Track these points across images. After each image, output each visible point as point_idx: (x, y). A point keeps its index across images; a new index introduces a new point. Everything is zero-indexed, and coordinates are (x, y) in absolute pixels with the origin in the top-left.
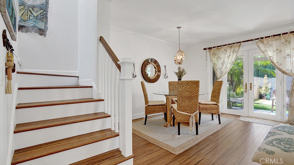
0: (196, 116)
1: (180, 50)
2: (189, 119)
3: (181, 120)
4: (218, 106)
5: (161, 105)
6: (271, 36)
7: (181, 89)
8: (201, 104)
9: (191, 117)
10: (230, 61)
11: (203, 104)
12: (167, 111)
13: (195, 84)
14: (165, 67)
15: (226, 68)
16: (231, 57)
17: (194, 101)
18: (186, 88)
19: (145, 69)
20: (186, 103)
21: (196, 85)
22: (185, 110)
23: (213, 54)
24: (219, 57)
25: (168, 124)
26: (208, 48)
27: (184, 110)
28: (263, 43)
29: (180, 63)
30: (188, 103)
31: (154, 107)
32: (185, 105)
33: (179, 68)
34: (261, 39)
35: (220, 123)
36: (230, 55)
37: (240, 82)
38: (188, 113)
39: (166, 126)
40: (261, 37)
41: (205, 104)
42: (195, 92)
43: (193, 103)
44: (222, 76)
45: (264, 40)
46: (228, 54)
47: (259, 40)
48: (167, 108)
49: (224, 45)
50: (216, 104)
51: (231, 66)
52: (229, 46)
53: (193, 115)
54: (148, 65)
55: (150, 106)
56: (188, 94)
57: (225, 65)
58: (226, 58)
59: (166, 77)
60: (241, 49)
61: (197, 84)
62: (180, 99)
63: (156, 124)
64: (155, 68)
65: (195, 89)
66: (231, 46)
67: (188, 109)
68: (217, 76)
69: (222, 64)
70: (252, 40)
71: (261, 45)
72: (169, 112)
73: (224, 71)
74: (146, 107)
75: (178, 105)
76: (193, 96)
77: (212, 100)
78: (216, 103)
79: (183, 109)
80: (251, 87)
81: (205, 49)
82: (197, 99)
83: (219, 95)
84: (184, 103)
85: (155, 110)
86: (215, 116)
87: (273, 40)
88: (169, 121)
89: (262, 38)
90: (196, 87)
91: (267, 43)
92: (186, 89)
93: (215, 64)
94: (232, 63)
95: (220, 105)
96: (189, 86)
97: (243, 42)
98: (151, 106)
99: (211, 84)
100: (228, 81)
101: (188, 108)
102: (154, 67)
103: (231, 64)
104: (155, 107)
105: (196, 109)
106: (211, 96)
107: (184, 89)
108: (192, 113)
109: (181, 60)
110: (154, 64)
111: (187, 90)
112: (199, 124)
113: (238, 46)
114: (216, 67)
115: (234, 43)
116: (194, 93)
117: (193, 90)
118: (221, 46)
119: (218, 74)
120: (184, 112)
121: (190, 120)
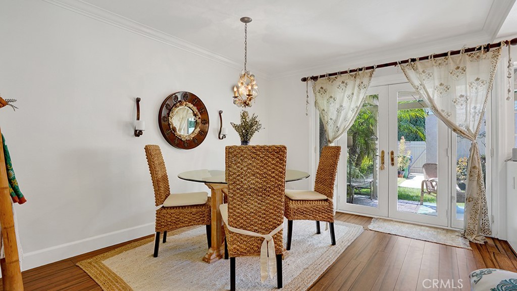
0: (277, 238)
1: (246, 74)
2: (259, 248)
3: (238, 250)
4: (331, 204)
5: (196, 206)
6: (431, 58)
7: (238, 167)
8: (292, 200)
9: (265, 242)
10: (353, 106)
11: (298, 200)
12: (210, 219)
13: (274, 155)
14: (220, 114)
15: (345, 119)
16: (355, 97)
17: (271, 201)
18: (249, 166)
19: (169, 116)
20: (252, 204)
21: (278, 157)
22: (249, 223)
23: (321, 90)
24: (331, 97)
25: (211, 254)
26: (311, 78)
27: (245, 223)
28: (415, 69)
29: (245, 103)
30: (255, 206)
31: (177, 210)
32: (248, 210)
33: (244, 116)
34: (412, 63)
35: (334, 243)
36: (353, 94)
37: (368, 149)
38: (255, 231)
39: (207, 260)
40: (412, 58)
41: (303, 201)
42: (274, 177)
43: (271, 205)
44: (338, 136)
45: (418, 63)
46: (348, 92)
47: (407, 64)
48: (210, 213)
49: (342, 73)
50: (326, 200)
51: (354, 116)
52: (351, 73)
53: (269, 237)
54: (176, 107)
55: (168, 208)
56: (257, 182)
57: (343, 113)
58: (346, 98)
59: (221, 136)
60: (374, 82)
61: (281, 155)
62: (234, 195)
63: (186, 252)
64: (195, 115)
65: (274, 168)
66: (356, 74)
67: (256, 222)
68: (328, 136)
69: (339, 111)
70: (395, 64)
71: (411, 73)
72: (215, 223)
73: (341, 125)
74: (158, 213)
75: (231, 211)
76: (270, 188)
77: (317, 190)
78: (325, 197)
79: (244, 221)
80: (392, 160)
81: (304, 80)
82: (280, 193)
83: (333, 179)
84: (245, 207)
85: (181, 218)
86: (323, 224)
87: (433, 65)
88: (215, 246)
89: (413, 60)
90: (277, 162)
91: (423, 72)
92: (250, 169)
93: (324, 110)
94: (356, 109)
95: (334, 200)
96: (258, 160)
97: (379, 66)
98: (171, 208)
99: (316, 153)
100: (348, 147)
101: (256, 218)
102: (193, 112)
103: (354, 113)
104: (181, 210)
105: (278, 221)
106: (315, 180)
107: (245, 169)
108: (268, 231)
109: (249, 95)
110: (191, 106)
111: (253, 171)
112: (288, 248)
113: (369, 74)
114: (326, 117)
115: (361, 68)
116: (272, 179)
117: (270, 170)
118: (335, 74)
119: (330, 132)
120: (245, 229)
121: (262, 250)
